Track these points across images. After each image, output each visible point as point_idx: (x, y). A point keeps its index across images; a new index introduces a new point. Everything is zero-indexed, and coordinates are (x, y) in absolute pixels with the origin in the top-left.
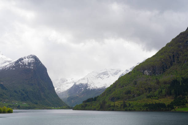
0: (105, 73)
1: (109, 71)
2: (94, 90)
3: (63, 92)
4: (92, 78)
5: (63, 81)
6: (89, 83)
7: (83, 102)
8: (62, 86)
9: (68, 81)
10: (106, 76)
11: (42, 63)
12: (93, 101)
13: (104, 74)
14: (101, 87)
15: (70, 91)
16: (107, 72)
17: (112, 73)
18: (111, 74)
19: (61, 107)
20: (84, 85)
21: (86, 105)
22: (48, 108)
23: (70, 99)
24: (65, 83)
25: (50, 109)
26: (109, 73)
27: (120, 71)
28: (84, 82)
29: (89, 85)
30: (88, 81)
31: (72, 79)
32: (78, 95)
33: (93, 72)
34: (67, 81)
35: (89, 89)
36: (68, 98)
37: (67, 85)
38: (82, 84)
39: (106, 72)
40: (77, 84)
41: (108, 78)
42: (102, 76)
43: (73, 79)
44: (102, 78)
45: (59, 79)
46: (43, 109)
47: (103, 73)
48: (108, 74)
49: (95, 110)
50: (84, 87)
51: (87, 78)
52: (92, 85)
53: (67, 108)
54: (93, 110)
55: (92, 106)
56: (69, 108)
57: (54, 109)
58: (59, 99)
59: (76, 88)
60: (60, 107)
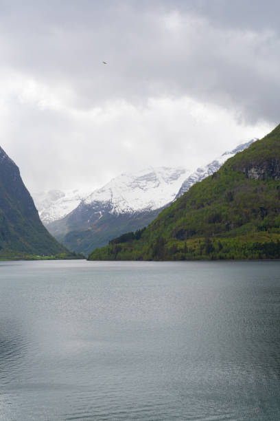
0: (150, 178)
1: (160, 173)
2: (125, 217)
3: (55, 222)
4: (120, 188)
5: (56, 196)
6: (114, 201)
7: (112, 242)
8: (54, 208)
9: (66, 197)
10: (151, 184)
11: (7, 157)
12: (134, 241)
13: (148, 180)
14: (141, 208)
15: (71, 218)
16: (155, 174)
17: (166, 176)
18: (163, 178)
19: (57, 255)
20: (104, 205)
21: (119, 249)
22: (27, 256)
23: (71, 237)
24: (60, 200)
25: (33, 259)
26: (158, 176)
27: (184, 172)
28: (104, 198)
29: (114, 205)
30: (112, 196)
31: (74, 192)
32: (90, 228)
33: (122, 175)
34: (64, 196)
35: (114, 213)
36: (68, 234)
37: (64, 205)
38: (98, 203)
39: (151, 174)
40: (88, 202)
41: (156, 189)
42: (143, 183)
43: (77, 191)
44: (144, 188)
45: (46, 192)
46: (17, 260)
47: (145, 176)
48: (156, 180)
49: (140, 259)
50: (103, 209)
51: (110, 189)
52: (121, 204)
53: (69, 256)
54: (137, 260)
55: (132, 250)
56: (74, 257)
57: (42, 259)
58: (49, 236)
59: (86, 211)
60: (54, 255)
